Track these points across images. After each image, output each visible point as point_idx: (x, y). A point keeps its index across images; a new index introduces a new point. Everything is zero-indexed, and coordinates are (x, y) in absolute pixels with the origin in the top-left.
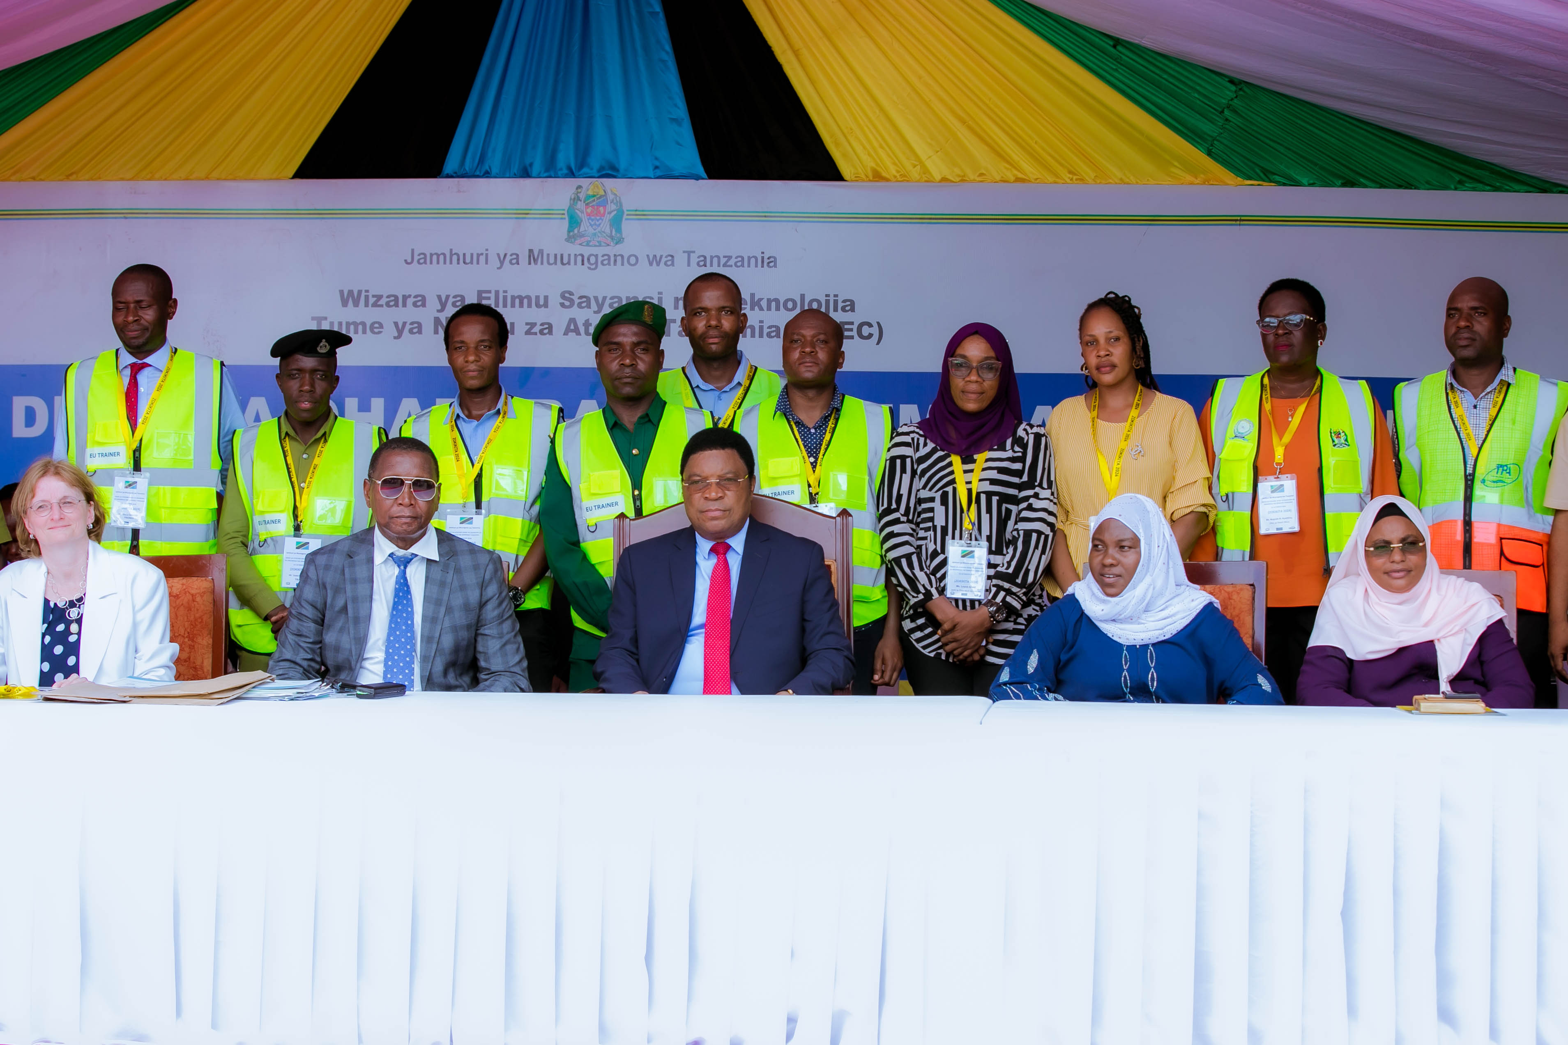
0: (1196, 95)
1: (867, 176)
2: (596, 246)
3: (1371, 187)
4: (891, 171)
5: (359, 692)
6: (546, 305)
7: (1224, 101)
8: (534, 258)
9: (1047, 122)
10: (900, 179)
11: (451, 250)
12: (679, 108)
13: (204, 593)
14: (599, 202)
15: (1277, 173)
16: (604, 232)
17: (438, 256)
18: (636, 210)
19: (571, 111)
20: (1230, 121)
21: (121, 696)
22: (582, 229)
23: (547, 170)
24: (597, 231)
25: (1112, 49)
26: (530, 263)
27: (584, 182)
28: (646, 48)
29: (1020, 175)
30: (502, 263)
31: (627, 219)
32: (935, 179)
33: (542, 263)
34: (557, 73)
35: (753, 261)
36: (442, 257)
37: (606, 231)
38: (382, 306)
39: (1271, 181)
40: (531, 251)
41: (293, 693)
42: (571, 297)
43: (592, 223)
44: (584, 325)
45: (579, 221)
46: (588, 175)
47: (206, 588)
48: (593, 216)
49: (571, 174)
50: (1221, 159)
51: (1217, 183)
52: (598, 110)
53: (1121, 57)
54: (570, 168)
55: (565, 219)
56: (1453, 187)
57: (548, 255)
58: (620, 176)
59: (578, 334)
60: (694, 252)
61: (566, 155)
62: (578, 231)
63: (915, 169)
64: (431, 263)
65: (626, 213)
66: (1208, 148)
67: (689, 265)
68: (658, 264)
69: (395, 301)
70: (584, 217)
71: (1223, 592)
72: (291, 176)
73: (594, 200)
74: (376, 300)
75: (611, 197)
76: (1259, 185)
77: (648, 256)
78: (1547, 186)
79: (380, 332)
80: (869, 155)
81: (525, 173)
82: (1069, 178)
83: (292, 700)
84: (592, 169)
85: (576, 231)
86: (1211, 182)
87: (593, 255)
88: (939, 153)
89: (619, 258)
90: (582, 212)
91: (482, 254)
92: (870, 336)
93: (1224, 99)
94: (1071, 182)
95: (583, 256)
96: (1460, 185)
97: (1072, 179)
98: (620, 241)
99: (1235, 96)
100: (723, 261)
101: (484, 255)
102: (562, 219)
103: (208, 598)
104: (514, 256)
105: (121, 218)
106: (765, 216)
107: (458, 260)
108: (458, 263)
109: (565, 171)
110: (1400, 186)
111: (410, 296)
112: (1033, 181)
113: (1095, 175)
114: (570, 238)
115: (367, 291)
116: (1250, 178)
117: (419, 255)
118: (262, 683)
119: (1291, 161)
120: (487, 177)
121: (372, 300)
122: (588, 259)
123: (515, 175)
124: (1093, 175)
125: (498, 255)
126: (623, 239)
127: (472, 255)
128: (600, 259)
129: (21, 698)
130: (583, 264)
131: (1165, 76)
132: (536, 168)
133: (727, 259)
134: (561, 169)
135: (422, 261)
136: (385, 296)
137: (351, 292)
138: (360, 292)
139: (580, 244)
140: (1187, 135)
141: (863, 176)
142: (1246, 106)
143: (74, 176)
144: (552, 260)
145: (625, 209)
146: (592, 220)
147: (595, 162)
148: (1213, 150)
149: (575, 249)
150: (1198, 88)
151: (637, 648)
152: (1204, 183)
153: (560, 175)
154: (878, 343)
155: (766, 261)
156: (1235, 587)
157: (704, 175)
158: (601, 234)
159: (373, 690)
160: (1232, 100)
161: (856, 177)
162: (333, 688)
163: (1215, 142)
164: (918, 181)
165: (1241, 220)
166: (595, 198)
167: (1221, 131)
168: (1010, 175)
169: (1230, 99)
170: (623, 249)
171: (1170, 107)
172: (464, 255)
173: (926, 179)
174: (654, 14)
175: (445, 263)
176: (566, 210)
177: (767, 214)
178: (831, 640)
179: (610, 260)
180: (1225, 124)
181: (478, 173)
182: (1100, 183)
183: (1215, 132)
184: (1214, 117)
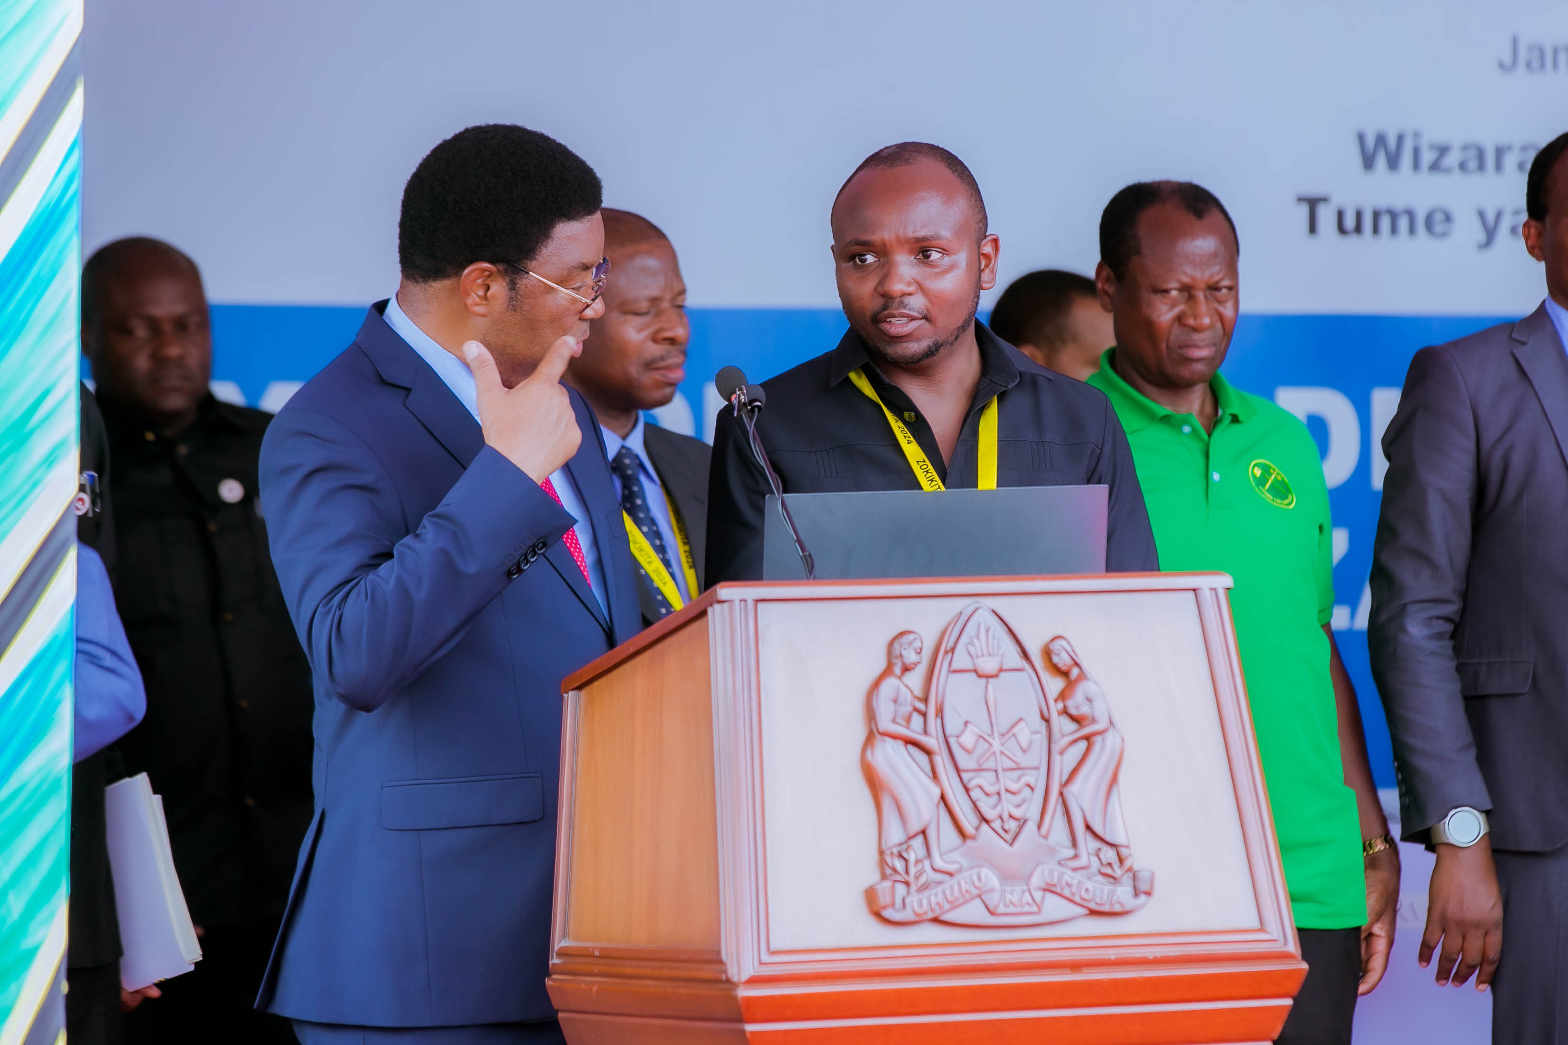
64: (1555, 67)
69: (1476, 160)
74: (1437, 157)
79: (1446, 234)
111: (1509, 148)
115: (1417, 135)
117: (1530, 50)
121: (1427, 157)
135: (1535, 64)
136: (1456, 148)
137: (1381, 140)
138: (1400, 139)
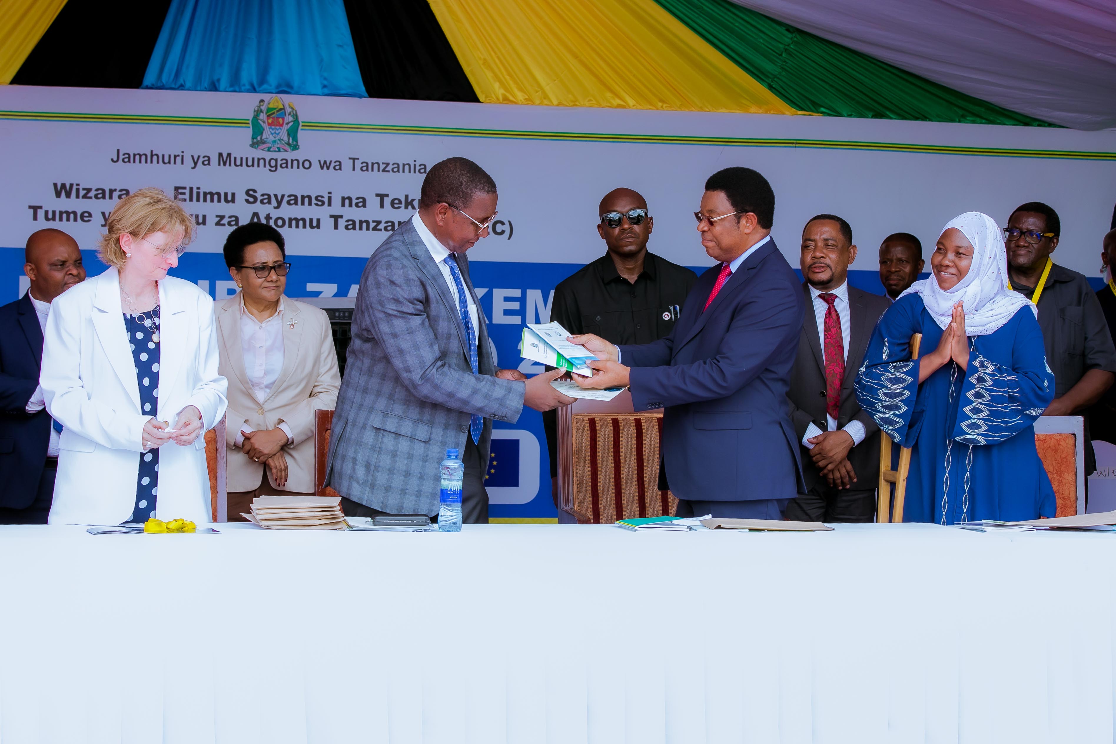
0: (761, 41)
2: (275, 151)
3: (895, 119)
6: (233, 201)
7: (781, 46)
8: (223, 160)
10: (527, 103)
11: (152, 151)
12: (345, 37)
14: (278, 114)
15: (823, 105)
16: (282, 140)
17: (140, 156)
18: (307, 122)
19: (253, 35)
20: (787, 63)
22: (264, 137)
23: (232, 85)
24: (277, 139)
26: (219, 165)
27: (266, 96)
29: (618, 102)
30: (196, 164)
31: (302, 130)
32: (553, 104)
33: (230, 165)
35: (407, 167)
36: (143, 157)
37: (284, 139)
39: (818, 112)
40: (221, 155)
43: (273, 132)
44: (266, 218)
45: (262, 130)
46: (269, 91)
48: (274, 126)
49: (253, 89)
50: (779, 93)
51: (775, 113)
52: (277, 36)
53: (702, 7)
54: (252, 85)
55: (249, 127)
56: (957, 120)
57: (235, 158)
58: (293, 92)
60: (358, 159)
61: (249, 72)
62: (261, 139)
63: (538, 94)
64: (134, 162)
65: (301, 124)
66: (768, 84)
67: (354, 169)
68: (328, 168)
69: (102, 194)
70: (265, 126)
72: (8, 83)
73: (274, 113)
74: (86, 193)
75: (288, 110)
76: (810, 115)
77: (320, 161)
78: (1028, 120)
79: (89, 221)
80: (500, 82)
81: (214, 87)
84: (271, 86)
85: (259, 138)
86: (772, 112)
87: (273, 159)
88: (555, 82)
90: (264, 122)
91: (178, 156)
92: (503, 232)
93: (782, 44)
94: (662, 109)
95: (265, 160)
96: (961, 119)
98: (296, 148)
99: (791, 41)
100: (382, 167)
101: (181, 157)
102: (247, 127)
104: (207, 159)
106: (417, 130)
107: (158, 160)
108: (158, 163)
109: (248, 87)
110: (917, 119)
111: (115, 190)
112: (631, 107)
113: (680, 103)
115: (78, 185)
116: (802, 109)
119: (834, 96)
120: (182, 90)
121: (82, 193)
122: (270, 163)
123: (206, 88)
125: (193, 157)
126: (299, 146)
127: (170, 156)
128: (279, 163)
130: (265, 167)
131: (737, 24)
132: (224, 83)
133: (385, 165)
134: (244, 85)
135: (126, 160)
136: (94, 189)
137: (63, 186)
138: (71, 185)
139: (263, 150)
140: (753, 73)
141: (495, 100)
142: (799, 50)
144: (238, 163)
145: (300, 120)
146: (273, 129)
147: (273, 79)
148: (772, 86)
149: (257, 153)
150: (763, 35)
152: (766, 112)
153: (243, 90)
154: (509, 239)
155: (418, 168)
157: (366, 95)
158: (280, 142)
160: (789, 45)
161: (489, 100)
163: (774, 79)
164: (539, 105)
165: (797, 143)
166: (275, 111)
167: (780, 70)
169: (787, 44)
170: (300, 155)
172: (164, 155)
175: (146, 162)
176: (251, 120)
177: (419, 129)
179: (286, 164)
180: (784, 65)
181: (173, 86)
182: (685, 110)
183: (777, 71)
184: (776, 59)
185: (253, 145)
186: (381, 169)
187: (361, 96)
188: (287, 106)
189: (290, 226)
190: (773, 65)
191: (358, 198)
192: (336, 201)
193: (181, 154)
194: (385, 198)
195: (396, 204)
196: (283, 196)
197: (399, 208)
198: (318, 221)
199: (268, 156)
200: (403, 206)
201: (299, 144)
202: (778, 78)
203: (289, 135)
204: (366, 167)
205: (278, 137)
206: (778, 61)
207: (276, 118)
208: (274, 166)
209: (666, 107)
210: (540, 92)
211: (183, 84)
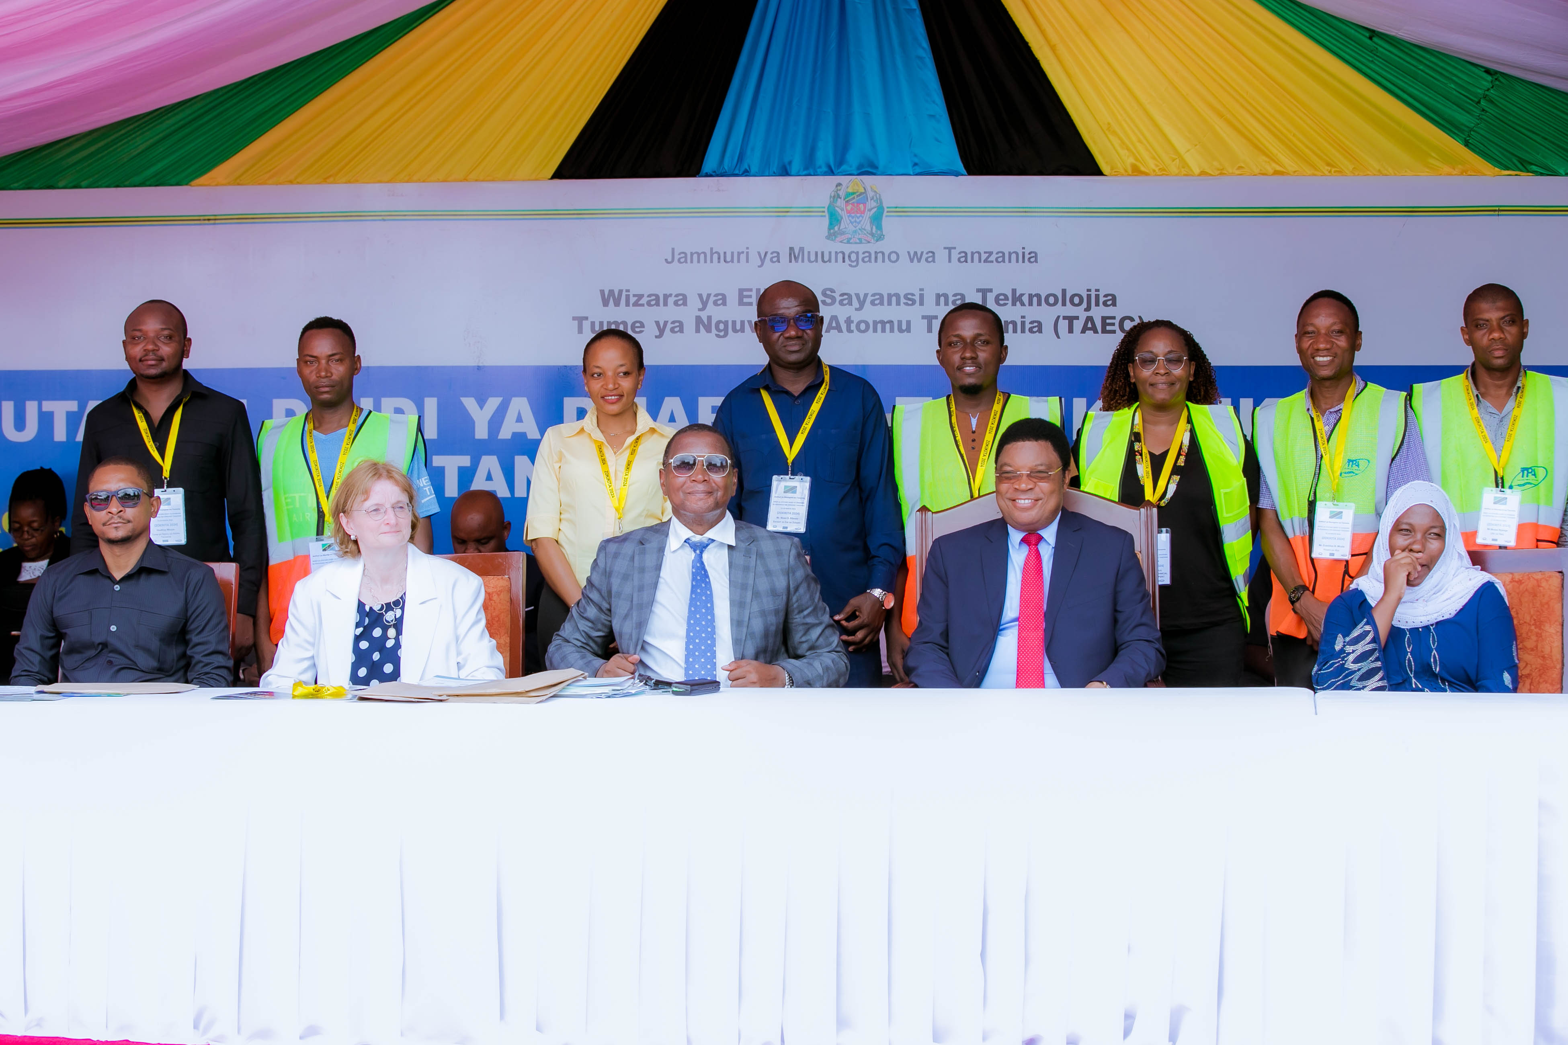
0: (1453, 86)
1: (1126, 171)
2: (856, 243)
4: (1151, 165)
5: (675, 689)
7: (1479, 91)
8: (795, 256)
9: (1304, 113)
10: (1161, 174)
11: (712, 249)
12: (937, 105)
13: (501, 591)
14: (858, 200)
15: (1533, 162)
16: (865, 230)
17: (699, 254)
18: (896, 207)
19: (829, 108)
20: (1487, 112)
21: (435, 695)
22: (842, 227)
23: (806, 168)
24: (857, 228)
25: (1369, 41)
26: (790, 262)
27: (844, 180)
28: (903, 45)
29: (1278, 168)
30: (763, 261)
31: (887, 216)
32: (1193, 172)
33: (803, 261)
34: (814, 72)
35: (1014, 256)
36: (702, 256)
37: (866, 228)
38: (643, 305)
39: (1528, 171)
40: (791, 249)
41: (609, 691)
42: (833, 294)
43: (853, 220)
44: (845, 322)
45: (839, 218)
46: (848, 173)
47: (502, 586)
48: (853, 213)
49: (831, 172)
50: (1478, 150)
51: (1475, 174)
52: (857, 108)
53: (1377, 48)
54: (829, 167)
55: (825, 216)
57: (809, 252)
58: (879, 173)
59: (840, 331)
60: (955, 248)
61: (825, 152)
62: (839, 229)
63: (1175, 162)
64: (692, 262)
65: (886, 210)
66: (1465, 139)
67: (950, 261)
68: (919, 261)
69: (656, 300)
70: (844, 214)
71: (1531, 579)
72: (550, 177)
73: (854, 198)
74: (637, 300)
75: (870, 194)
76: (1516, 175)
77: (909, 253)
79: (642, 332)
80: (1128, 149)
81: (785, 172)
82: (1328, 170)
83: (609, 697)
84: (851, 167)
85: (836, 228)
86: (1469, 173)
87: (854, 252)
88: (1197, 147)
89: (880, 256)
90: (843, 210)
91: (743, 252)
93: (1480, 89)
94: (1329, 174)
95: (843, 253)
97: (1330, 172)
98: (880, 238)
99: (1491, 86)
100: (984, 257)
101: (745, 253)
102: (822, 216)
103: (505, 597)
104: (775, 255)
105: (380, 220)
106: (1026, 212)
107: (719, 258)
108: (719, 262)
109: (824, 169)
111: (671, 295)
112: (1292, 173)
113: (1353, 167)
114: (831, 236)
115: (628, 291)
116: (1507, 168)
117: (679, 254)
118: (575, 680)
119: (1547, 150)
120: (746, 176)
121: (633, 300)
122: (849, 257)
123: (774, 173)
124: (1351, 167)
125: (759, 253)
126: (884, 236)
127: (732, 253)
128: (861, 256)
129: (330, 697)
130: (844, 262)
131: (1421, 67)
132: (796, 166)
133: (988, 254)
134: (820, 167)
135: (682, 260)
136: (646, 296)
137: (611, 292)
138: (621, 292)
139: (841, 242)
140: (1443, 126)
141: (1122, 171)
142: (1502, 96)
143: (331, 179)
144: (813, 258)
145: (885, 205)
146: (853, 218)
147: (853, 158)
148: (1470, 141)
149: (835, 246)
150: (1454, 78)
151: (947, 641)
152: (1461, 174)
153: (819, 173)
155: (1027, 257)
156: (1544, 574)
157: (964, 172)
158: (862, 231)
159: (689, 686)
160: (1488, 90)
161: (1115, 172)
162: (647, 685)
163: (1472, 133)
164: (1176, 175)
165: (1499, 211)
166: (855, 195)
167: (1478, 122)
168: (1270, 168)
169: (1486, 89)
170: (884, 246)
171: (1426, 98)
172: (725, 253)
173: (1185, 173)
174: (911, 11)
175: (705, 262)
176: (826, 208)
177: (1027, 210)
178: (1142, 632)
179: (869, 257)
180: (1482, 115)
181: (737, 172)
182: (1358, 175)
183: (1472, 123)
184: (1472, 108)
185: (829, 237)
186: (983, 259)
187: (957, 174)
188: (869, 189)
189: (875, 331)
190: (1468, 115)
191: (955, 295)
192: (930, 299)
193: (745, 251)
194: (989, 294)
195: (1002, 300)
196: (866, 295)
197: (1005, 304)
198: (909, 323)
199: (847, 248)
200: (1010, 302)
201: (884, 234)
202: (1474, 131)
203: (871, 222)
204: (964, 258)
205: (859, 226)
206: (1475, 110)
207: (856, 204)
208: (851, 260)
209: (1335, 172)
210: (1178, 160)
211: (748, 169)
